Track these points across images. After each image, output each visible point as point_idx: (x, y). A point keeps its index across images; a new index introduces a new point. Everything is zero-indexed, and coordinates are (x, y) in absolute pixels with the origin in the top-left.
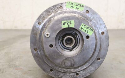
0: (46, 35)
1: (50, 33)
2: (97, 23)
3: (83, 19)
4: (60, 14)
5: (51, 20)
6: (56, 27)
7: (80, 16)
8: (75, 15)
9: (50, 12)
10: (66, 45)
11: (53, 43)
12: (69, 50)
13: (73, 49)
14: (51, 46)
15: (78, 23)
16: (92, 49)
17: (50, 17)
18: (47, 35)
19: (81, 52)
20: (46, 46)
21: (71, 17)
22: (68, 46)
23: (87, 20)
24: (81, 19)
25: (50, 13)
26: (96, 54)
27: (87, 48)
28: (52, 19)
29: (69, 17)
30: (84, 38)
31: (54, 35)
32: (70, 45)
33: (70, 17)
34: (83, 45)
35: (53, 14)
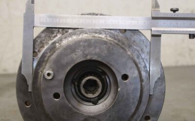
0: (46, 75)
1: (53, 70)
2: (142, 50)
3: (116, 43)
4: (73, 35)
5: (55, 47)
6: (65, 60)
7: (109, 38)
8: (99, 37)
9: (53, 33)
10: (86, 93)
11: (60, 91)
12: (91, 104)
13: (100, 102)
14: (56, 96)
15: (106, 52)
16: (134, 99)
17: (53, 41)
18: (49, 74)
19: (113, 106)
20: (47, 98)
21: (93, 41)
22: (90, 96)
23: (123, 46)
24: (111, 44)
25: (54, 35)
26: (143, 108)
27: (125, 97)
28: (57, 44)
29: (89, 40)
30: (119, 78)
31: (62, 76)
32: (93, 94)
33: (91, 40)
34: (116, 92)
35: (59, 36)
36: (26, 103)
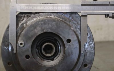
0: (19, 44)
1: (24, 41)
2: (78, 23)
3: (61, 20)
4: (34, 18)
5: (23, 27)
6: (31, 34)
7: (56, 18)
8: (50, 18)
10: (46, 53)
11: (29, 53)
12: (50, 60)
14: (27, 57)
15: (55, 26)
16: (75, 54)
17: (22, 23)
18: (21, 44)
19: (63, 60)
20: (22, 58)
21: (46, 21)
22: (48, 55)
23: (66, 22)
24: (58, 21)
25: (22, 19)
26: (82, 59)
27: (70, 53)
28: (25, 25)
29: (44, 20)
30: (65, 42)
31: (30, 44)
32: (50, 54)
33: (45, 20)
34: (65, 50)
35: (25, 19)
36: (9, 64)
